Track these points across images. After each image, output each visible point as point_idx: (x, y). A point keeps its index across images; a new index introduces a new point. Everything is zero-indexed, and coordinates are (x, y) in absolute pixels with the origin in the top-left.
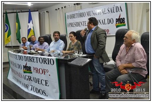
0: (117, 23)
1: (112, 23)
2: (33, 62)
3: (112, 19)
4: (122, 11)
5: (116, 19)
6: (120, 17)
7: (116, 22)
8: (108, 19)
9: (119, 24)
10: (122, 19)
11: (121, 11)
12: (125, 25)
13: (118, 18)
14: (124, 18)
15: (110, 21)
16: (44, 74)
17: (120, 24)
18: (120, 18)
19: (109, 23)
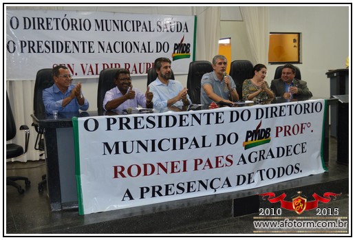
0: (176, 51)
1: (166, 50)
2: (280, 115)
3: (166, 44)
4: (187, 31)
5: (176, 44)
6: (182, 41)
7: (175, 49)
8: (159, 44)
9: (179, 54)
10: (185, 44)
11: (185, 30)
12: (189, 57)
13: (178, 42)
14: (189, 44)
15: (162, 47)
16: (302, 133)
17: (181, 54)
18: (183, 43)
19: (159, 51)
